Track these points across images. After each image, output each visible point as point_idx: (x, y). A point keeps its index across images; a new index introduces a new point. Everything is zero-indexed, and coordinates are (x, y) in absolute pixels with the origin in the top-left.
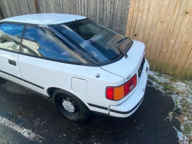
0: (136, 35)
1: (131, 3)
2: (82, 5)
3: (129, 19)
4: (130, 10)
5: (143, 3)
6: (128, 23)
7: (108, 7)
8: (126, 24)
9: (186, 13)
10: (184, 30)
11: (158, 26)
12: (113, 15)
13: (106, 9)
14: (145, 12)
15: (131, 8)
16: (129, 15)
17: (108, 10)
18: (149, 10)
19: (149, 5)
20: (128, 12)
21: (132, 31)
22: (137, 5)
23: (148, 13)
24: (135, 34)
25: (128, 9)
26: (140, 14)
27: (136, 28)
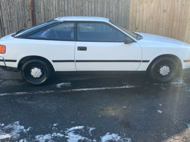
0: (137, 29)
1: (131, 6)
2: (89, 10)
3: (130, 18)
4: (131, 11)
5: (139, 7)
6: (130, 21)
7: (113, 10)
8: (129, 21)
9: (164, 11)
10: (166, 21)
11: (150, 20)
12: (118, 16)
13: (112, 12)
14: (141, 12)
15: (131, 10)
16: (130, 15)
17: (114, 13)
18: (143, 10)
19: (142, 7)
20: (129, 13)
21: (133, 26)
22: (135, 8)
23: (143, 13)
24: (136, 27)
25: (129, 11)
26: (138, 14)
27: (137, 23)
